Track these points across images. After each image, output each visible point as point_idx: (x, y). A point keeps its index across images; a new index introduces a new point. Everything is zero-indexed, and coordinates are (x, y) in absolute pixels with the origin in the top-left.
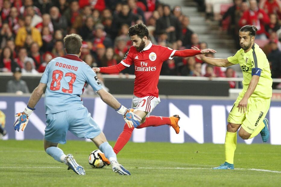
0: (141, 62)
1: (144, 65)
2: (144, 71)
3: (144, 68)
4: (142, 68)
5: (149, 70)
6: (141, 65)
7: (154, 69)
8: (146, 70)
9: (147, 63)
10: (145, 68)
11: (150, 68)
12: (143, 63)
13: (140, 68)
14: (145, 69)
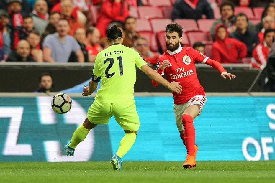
0: (177, 69)
1: (181, 71)
2: (182, 77)
3: (181, 74)
4: (179, 74)
5: (188, 75)
6: (178, 72)
7: (191, 72)
8: (185, 75)
9: (183, 68)
10: (183, 73)
11: (188, 72)
12: (179, 69)
13: (177, 76)
14: (183, 75)
